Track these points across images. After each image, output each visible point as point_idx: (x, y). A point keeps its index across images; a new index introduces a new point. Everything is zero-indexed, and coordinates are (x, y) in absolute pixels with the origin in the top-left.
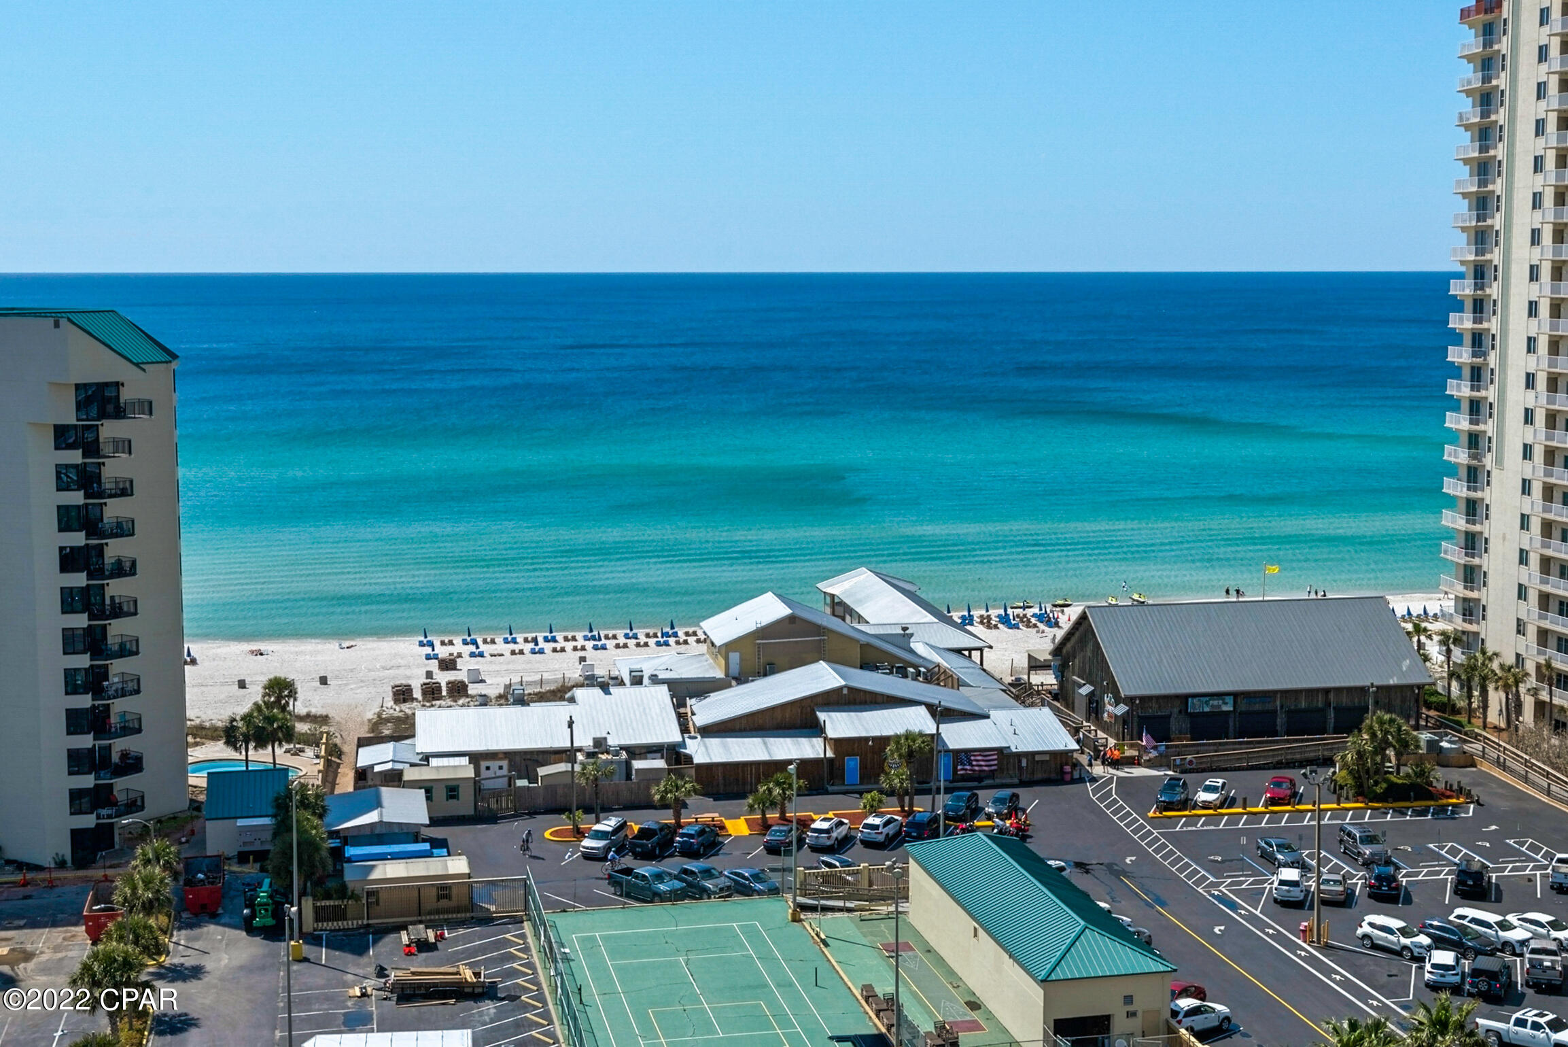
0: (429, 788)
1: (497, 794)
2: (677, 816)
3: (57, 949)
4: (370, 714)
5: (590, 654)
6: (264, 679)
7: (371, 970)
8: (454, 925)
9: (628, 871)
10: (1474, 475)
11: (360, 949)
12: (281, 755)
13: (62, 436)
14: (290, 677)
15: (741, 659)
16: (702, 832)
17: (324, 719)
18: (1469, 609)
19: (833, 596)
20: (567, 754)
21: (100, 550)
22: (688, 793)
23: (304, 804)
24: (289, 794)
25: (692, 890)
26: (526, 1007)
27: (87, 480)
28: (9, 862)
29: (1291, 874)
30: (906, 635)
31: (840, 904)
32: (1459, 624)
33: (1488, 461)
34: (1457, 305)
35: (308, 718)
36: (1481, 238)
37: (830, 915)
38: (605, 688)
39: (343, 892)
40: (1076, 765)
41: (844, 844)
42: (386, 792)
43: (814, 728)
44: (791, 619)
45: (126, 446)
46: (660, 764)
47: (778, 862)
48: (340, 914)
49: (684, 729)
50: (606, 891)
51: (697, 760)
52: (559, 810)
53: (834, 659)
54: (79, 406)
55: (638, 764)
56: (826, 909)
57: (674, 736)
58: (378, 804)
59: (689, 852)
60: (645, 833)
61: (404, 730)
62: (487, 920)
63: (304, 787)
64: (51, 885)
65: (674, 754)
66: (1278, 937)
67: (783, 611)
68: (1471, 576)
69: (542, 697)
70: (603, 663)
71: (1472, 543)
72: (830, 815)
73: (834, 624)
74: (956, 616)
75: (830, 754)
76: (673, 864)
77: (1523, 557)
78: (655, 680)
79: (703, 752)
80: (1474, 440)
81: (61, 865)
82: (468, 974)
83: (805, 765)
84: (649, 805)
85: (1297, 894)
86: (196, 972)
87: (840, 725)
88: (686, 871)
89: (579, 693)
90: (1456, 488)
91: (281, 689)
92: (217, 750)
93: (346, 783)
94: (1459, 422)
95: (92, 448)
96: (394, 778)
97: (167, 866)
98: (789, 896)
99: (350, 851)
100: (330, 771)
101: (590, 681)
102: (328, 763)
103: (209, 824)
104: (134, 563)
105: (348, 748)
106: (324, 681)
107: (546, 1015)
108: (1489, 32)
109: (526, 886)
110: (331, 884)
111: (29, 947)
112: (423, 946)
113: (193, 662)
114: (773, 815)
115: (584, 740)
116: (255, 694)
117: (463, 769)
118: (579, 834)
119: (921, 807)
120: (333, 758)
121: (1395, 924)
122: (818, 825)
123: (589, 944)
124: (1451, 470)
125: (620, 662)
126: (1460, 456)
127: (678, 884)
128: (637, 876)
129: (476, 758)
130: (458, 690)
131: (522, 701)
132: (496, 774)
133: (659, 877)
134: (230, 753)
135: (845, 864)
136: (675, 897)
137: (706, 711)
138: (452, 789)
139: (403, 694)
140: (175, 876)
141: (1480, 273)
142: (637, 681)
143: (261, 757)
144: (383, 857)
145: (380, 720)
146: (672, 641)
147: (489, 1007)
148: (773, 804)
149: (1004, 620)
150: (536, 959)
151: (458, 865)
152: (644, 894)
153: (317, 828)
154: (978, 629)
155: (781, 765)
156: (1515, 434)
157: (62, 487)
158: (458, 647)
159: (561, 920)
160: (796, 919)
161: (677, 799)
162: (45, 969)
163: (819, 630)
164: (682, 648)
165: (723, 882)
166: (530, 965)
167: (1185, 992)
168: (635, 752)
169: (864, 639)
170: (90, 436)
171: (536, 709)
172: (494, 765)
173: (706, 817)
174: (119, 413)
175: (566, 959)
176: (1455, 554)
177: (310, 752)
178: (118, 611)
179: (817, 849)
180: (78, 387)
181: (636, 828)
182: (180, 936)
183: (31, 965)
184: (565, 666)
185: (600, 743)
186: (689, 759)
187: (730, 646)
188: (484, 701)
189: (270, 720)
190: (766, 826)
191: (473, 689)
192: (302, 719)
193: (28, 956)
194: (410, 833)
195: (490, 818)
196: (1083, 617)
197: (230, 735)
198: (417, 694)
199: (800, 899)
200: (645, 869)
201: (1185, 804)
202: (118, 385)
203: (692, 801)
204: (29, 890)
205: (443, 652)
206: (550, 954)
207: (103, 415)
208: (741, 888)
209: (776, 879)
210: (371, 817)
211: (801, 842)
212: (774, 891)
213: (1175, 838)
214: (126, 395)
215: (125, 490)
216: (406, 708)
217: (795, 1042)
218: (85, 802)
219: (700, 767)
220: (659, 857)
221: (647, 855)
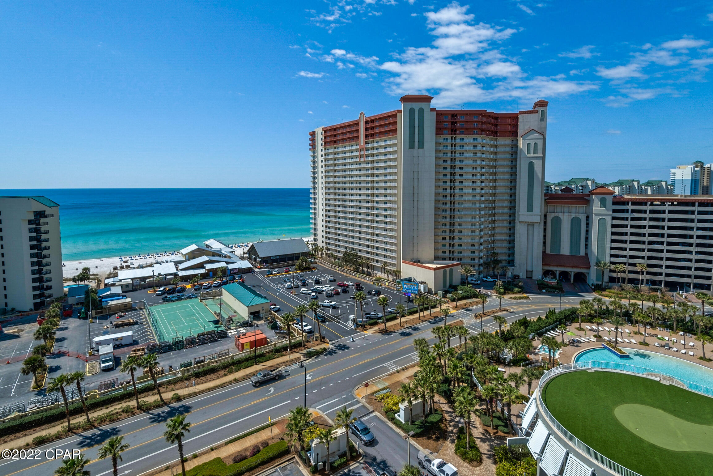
0: (122, 286)
1: (137, 286)
2: (176, 286)
3: (30, 328)
4: (108, 273)
5: (157, 258)
6: (82, 268)
7: (109, 322)
8: (127, 311)
9: (166, 297)
10: (315, 219)
11: (107, 319)
12: (87, 283)
13: (30, 222)
14: (89, 267)
15: (189, 256)
16: (181, 288)
17: (97, 275)
18: (315, 240)
19: (207, 244)
20: (153, 277)
21: (40, 245)
22: (178, 281)
23: (93, 291)
24: (89, 290)
25: (180, 299)
26: (145, 325)
27: (37, 231)
28: (17, 311)
29: (289, 283)
30: (221, 250)
31: (209, 298)
32: (314, 242)
33: (317, 217)
34: (311, 193)
35: (93, 275)
36: (314, 183)
37: (207, 300)
38: (160, 264)
39: (102, 308)
40: (252, 269)
41: (209, 288)
42: (112, 288)
43: (204, 268)
44: (198, 249)
45: (47, 223)
46: (173, 277)
47: (197, 292)
48: (101, 312)
49: (177, 270)
50: (162, 301)
52: (151, 287)
53: (207, 255)
54: (34, 216)
55: (167, 277)
57: (175, 271)
58: (110, 290)
59: (179, 292)
60: (169, 290)
61: (116, 275)
62: (136, 310)
63: (92, 288)
64: (29, 315)
65: (175, 275)
66: (288, 294)
67: (197, 247)
68: (315, 234)
69: (147, 267)
70: (159, 259)
71: (315, 229)
72: (207, 282)
73: (207, 249)
74: (230, 246)
75: (207, 272)
76: (175, 295)
77: (323, 231)
78: (171, 261)
79: (181, 274)
80: (315, 214)
81: (31, 310)
82: (131, 321)
83: (202, 274)
84: (171, 284)
85: (290, 287)
86: (66, 328)
87: (208, 266)
88: (178, 296)
89: (155, 265)
90: (312, 221)
91: (86, 270)
92: (71, 283)
93: (102, 286)
94: (312, 211)
95: (38, 224)
96: (114, 285)
97: (59, 308)
98: (199, 298)
99: (103, 300)
100: (99, 285)
101: (157, 263)
102: (98, 283)
103: (69, 298)
104: (49, 247)
105: (103, 280)
106: (97, 267)
107: (149, 326)
108: (314, 152)
109: (144, 302)
110: (99, 307)
111: (23, 329)
112: (121, 316)
113: (65, 266)
114: (196, 284)
115: (156, 273)
116: (80, 271)
117: (130, 281)
118: (155, 291)
119: (224, 279)
120: (99, 282)
121: (306, 289)
122: (205, 284)
123: (158, 312)
124: (312, 218)
125: (164, 259)
126: (313, 216)
127: (177, 298)
128: (168, 298)
129: (132, 279)
130: (128, 267)
131: (142, 267)
132: (137, 282)
133: (173, 297)
134: (74, 283)
135: (210, 291)
136: (176, 300)
137: (181, 266)
138: (127, 286)
139: (115, 268)
140: (61, 309)
141: (314, 188)
142: (167, 262)
143: (82, 283)
144: (111, 300)
145: (110, 274)
146: (174, 254)
147: (136, 326)
148: (196, 282)
149: (239, 246)
150: (146, 316)
151: (129, 300)
152: (170, 301)
153: (95, 296)
154: (234, 248)
155: (197, 275)
156: (321, 213)
157: (30, 232)
158: (128, 258)
159: (152, 308)
160: (201, 302)
161: (176, 283)
162: (27, 333)
163: (204, 250)
164: (177, 255)
165: (186, 297)
166: (145, 317)
167: (272, 305)
168: (167, 275)
169: (212, 251)
170: (37, 222)
171: (145, 269)
172: (136, 280)
173: (182, 285)
174: (45, 217)
175: (153, 315)
176: (312, 231)
177: (93, 281)
178: (45, 257)
179: (204, 289)
180: (34, 212)
182: (62, 322)
184: (152, 260)
185: (159, 274)
186: (178, 275)
187: (186, 254)
188: (134, 268)
189: (84, 276)
190: (194, 286)
191: (131, 266)
192: (91, 275)
193: (22, 331)
194: (118, 295)
195: (136, 290)
196: (253, 245)
197: (74, 280)
198: (119, 268)
199: (201, 298)
200: (170, 296)
201: (271, 274)
202: (44, 211)
203: (179, 283)
204: (22, 317)
205: (124, 260)
206: (149, 314)
207: (41, 217)
208: (189, 297)
209: (197, 295)
210: (109, 293)
211: (201, 288)
212: (196, 297)
213: (270, 280)
214: (46, 213)
215: (47, 232)
216: (116, 271)
217: (201, 323)
218: (37, 297)
219: (181, 277)
220: (173, 294)
221: (170, 294)
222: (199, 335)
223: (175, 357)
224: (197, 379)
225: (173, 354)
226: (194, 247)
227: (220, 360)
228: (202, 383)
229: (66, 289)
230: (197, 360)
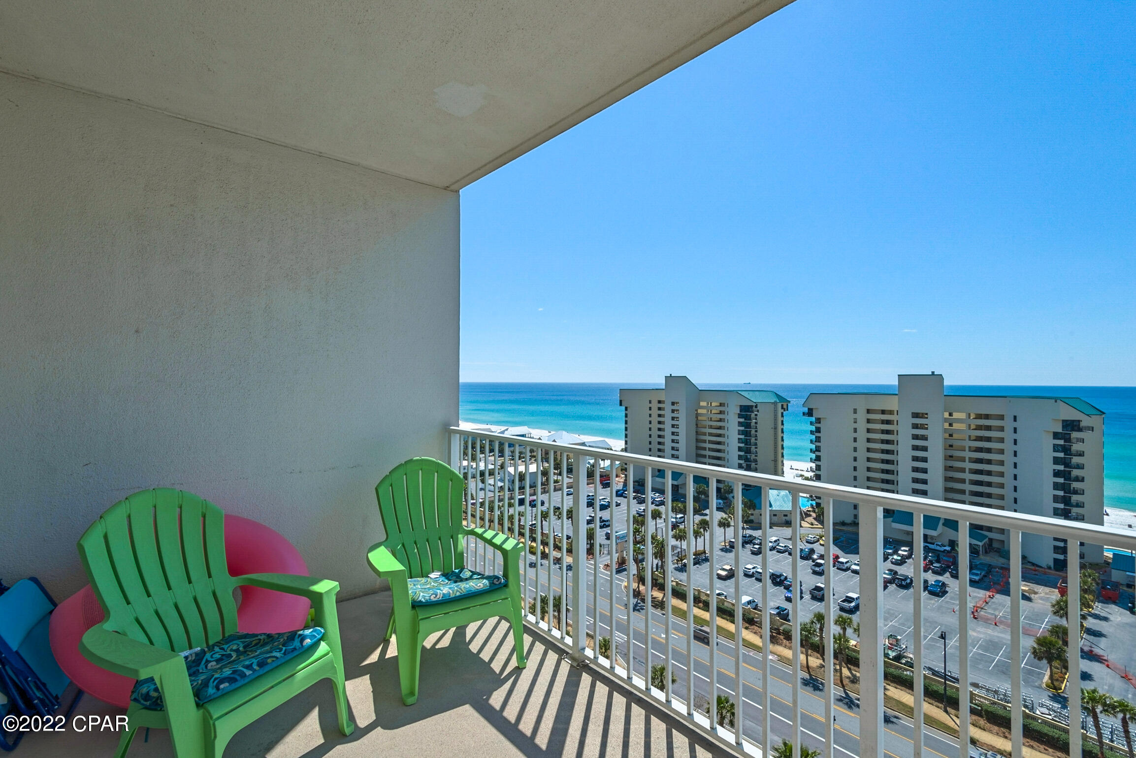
3: (1046, 594)
13: (1056, 435)
21: (1070, 473)
27: (1066, 450)
28: (1029, 562)
45: (1083, 441)
54: (1063, 427)
64: (1045, 573)
81: (1049, 568)
86: (1106, 619)
95: (1068, 439)
97: (1094, 579)
103: (1113, 571)
104: (1083, 478)
111: (1036, 590)
113: (1107, 515)
140: (1097, 584)
157: (1055, 451)
162: (1041, 599)
170: (1067, 437)
174: (1080, 430)
178: (1076, 492)
180: (1063, 421)
182: (1100, 605)
183: (1036, 596)
193: (1036, 593)
202: (1079, 421)
204: (1036, 573)
207: (1073, 430)
214: (1082, 424)
215: (1081, 454)
218: (1060, 551)
229: (1109, 555)
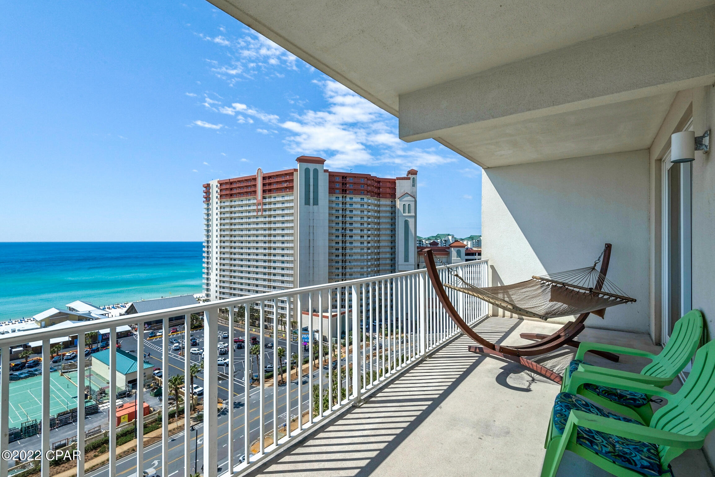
2: (26, 359)
9: (12, 374)
10: (208, 274)
15: (45, 323)
16: (34, 362)
18: (208, 295)
19: (70, 307)
22: (30, 354)
25: (31, 375)
29: (177, 344)
30: (90, 313)
31: (74, 370)
32: (206, 298)
33: (210, 271)
34: (204, 247)
36: (208, 236)
37: (71, 373)
40: (131, 332)
41: (74, 357)
44: (60, 313)
46: (21, 349)
47: (57, 364)
51: (32, 346)
53: (71, 320)
55: (14, 350)
56: (70, 372)
59: (30, 367)
60: (16, 365)
65: (25, 346)
66: (175, 356)
67: (57, 311)
68: (208, 290)
71: (208, 284)
72: (71, 352)
73: (71, 313)
74: (101, 308)
75: (70, 339)
76: (25, 370)
77: (216, 286)
78: (20, 330)
80: (208, 268)
83: (64, 343)
84: (19, 359)
85: (178, 348)
88: (29, 371)
90: (205, 276)
94: (205, 265)
98: (60, 371)
108: (208, 204)
114: (55, 354)
119: (94, 347)
121: (196, 349)
122: (68, 354)
124: (204, 273)
125: (8, 328)
126: (206, 271)
127: (27, 374)
128: (14, 375)
133: (21, 374)
135: (74, 361)
136: (26, 377)
141: (208, 242)
142: (14, 331)
146: (23, 322)
148: (55, 352)
149: (113, 307)
152: (17, 379)
154: (107, 310)
155: (58, 343)
156: (215, 267)
160: (62, 375)
161: (26, 356)
163: (67, 314)
164: (26, 323)
167: (156, 370)
168: (13, 347)
169: (79, 315)
173: (35, 358)
176: (205, 287)
179: (66, 360)
181: (13, 365)
186: (30, 346)
187: (42, 321)
190: (52, 357)
196: (132, 305)
199: (63, 371)
200: (17, 373)
201: (155, 336)
203: (31, 356)
209: (56, 368)
211: (63, 359)
212: (56, 371)
213: (153, 343)
217: (63, 401)
219: (33, 348)
220: (22, 369)
221: (17, 370)
222: (59, 415)
223: (24, 446)
224: (57, 467)
225: (21, 443)
226: (53, 311)
227: (90, 439)
228: (64, 471)
230: (57, 445)
